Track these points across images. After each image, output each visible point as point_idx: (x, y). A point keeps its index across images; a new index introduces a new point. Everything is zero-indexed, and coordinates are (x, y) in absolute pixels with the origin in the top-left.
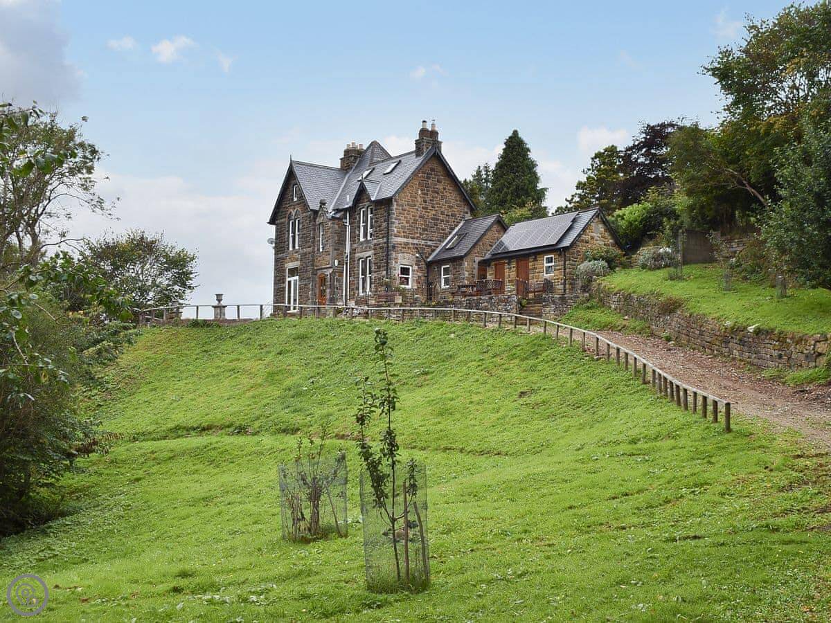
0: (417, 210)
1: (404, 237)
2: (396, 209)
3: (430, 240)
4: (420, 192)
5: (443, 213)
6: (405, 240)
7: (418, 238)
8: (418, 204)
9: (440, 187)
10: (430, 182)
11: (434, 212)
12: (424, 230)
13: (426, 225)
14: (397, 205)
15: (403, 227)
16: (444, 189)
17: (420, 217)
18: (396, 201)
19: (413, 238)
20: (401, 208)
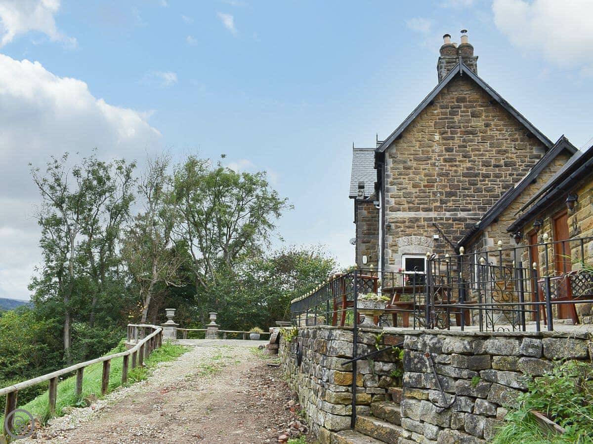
0: (434, 165)
1: (410, 209)
2: (393, 169)
3: (463, 210)
4: (437, 137)
5: (486, 164)
6: (412, 214)
7: (436, 209)
8: (435, 156)
9: (478, 123)
10: (457, 119)
11: (469, 165)
12: (450, 194)
13: (451, 187)
14: (394, 162)
15: (407, 195)
16: (487, 125)
17: (439, 175)
18: (391, 156)
19: (428, 210)
20: (401, 166)
